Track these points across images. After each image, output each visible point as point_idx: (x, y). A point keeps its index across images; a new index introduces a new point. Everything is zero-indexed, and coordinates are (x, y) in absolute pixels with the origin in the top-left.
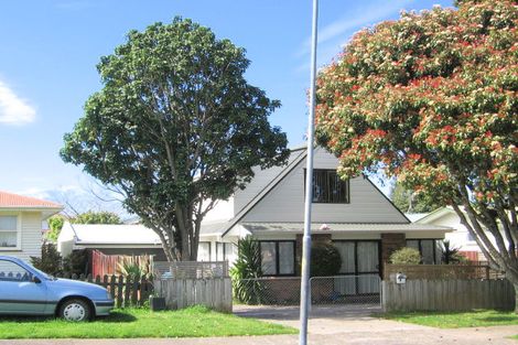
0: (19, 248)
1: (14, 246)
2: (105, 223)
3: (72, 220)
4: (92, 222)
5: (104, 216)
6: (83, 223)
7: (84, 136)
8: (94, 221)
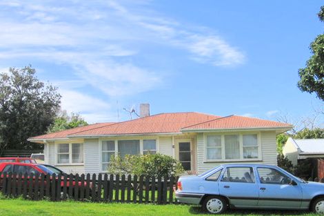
0: (260, 159)
1: (256, 157)
2: (319, 137)
3: (293, 137)
4: (309, 137)
5: (317, 132)
6: (302, 138)
7: (316, 70)
8: (310, 136)
